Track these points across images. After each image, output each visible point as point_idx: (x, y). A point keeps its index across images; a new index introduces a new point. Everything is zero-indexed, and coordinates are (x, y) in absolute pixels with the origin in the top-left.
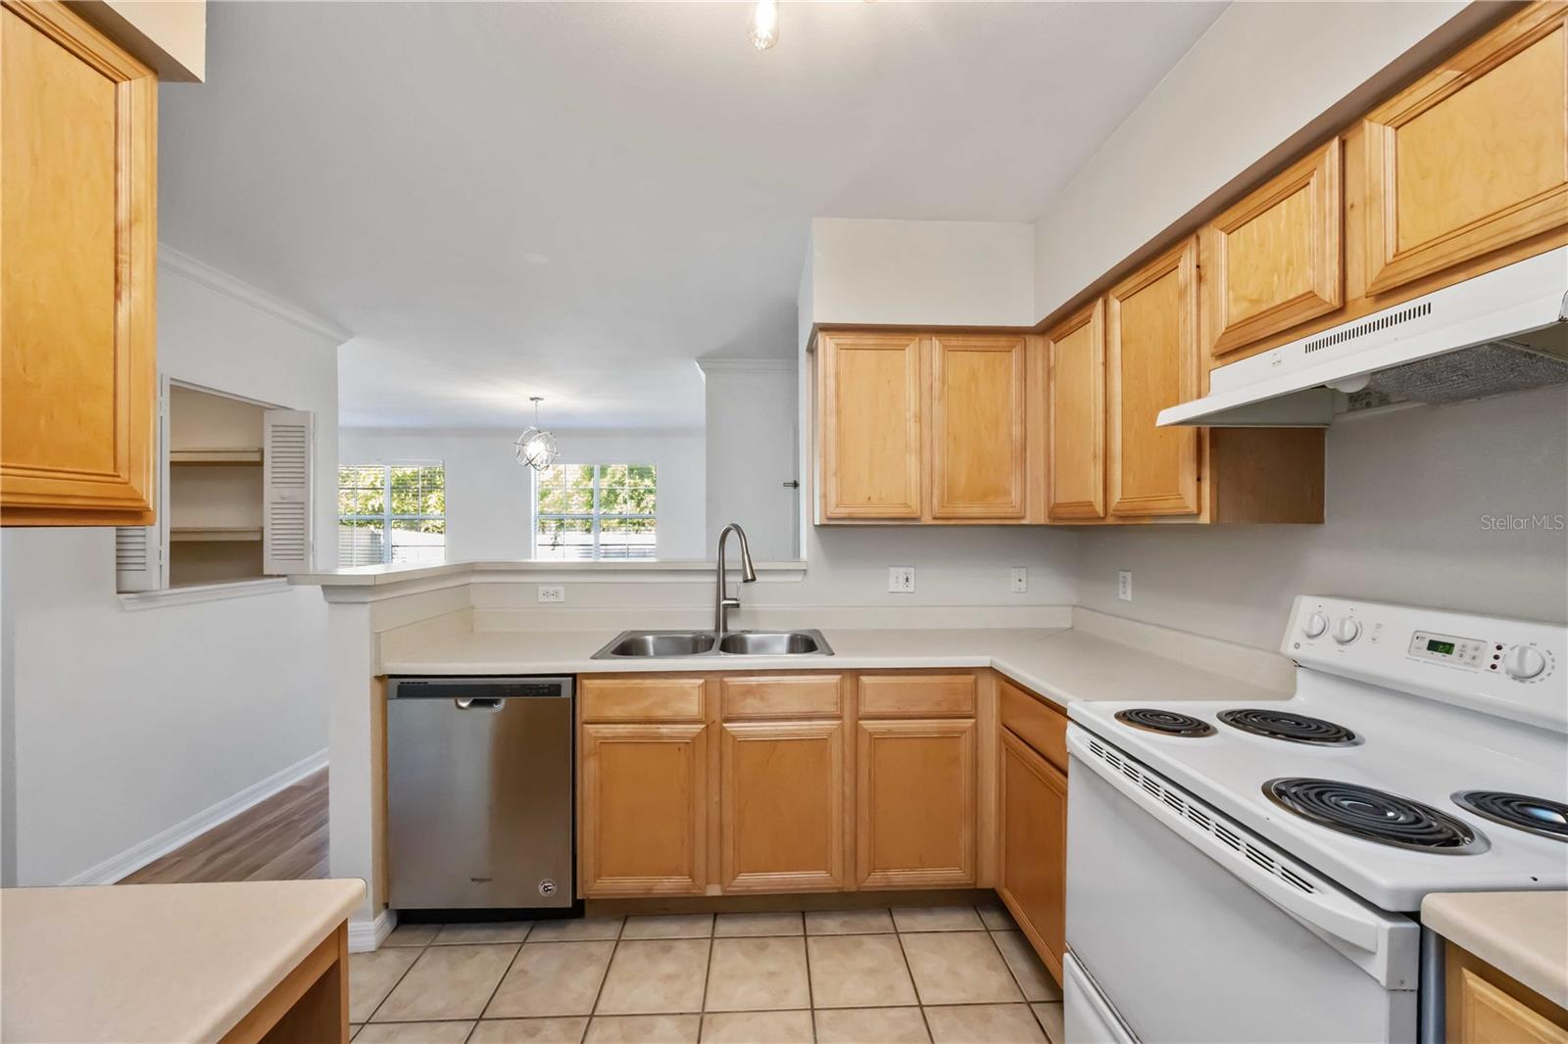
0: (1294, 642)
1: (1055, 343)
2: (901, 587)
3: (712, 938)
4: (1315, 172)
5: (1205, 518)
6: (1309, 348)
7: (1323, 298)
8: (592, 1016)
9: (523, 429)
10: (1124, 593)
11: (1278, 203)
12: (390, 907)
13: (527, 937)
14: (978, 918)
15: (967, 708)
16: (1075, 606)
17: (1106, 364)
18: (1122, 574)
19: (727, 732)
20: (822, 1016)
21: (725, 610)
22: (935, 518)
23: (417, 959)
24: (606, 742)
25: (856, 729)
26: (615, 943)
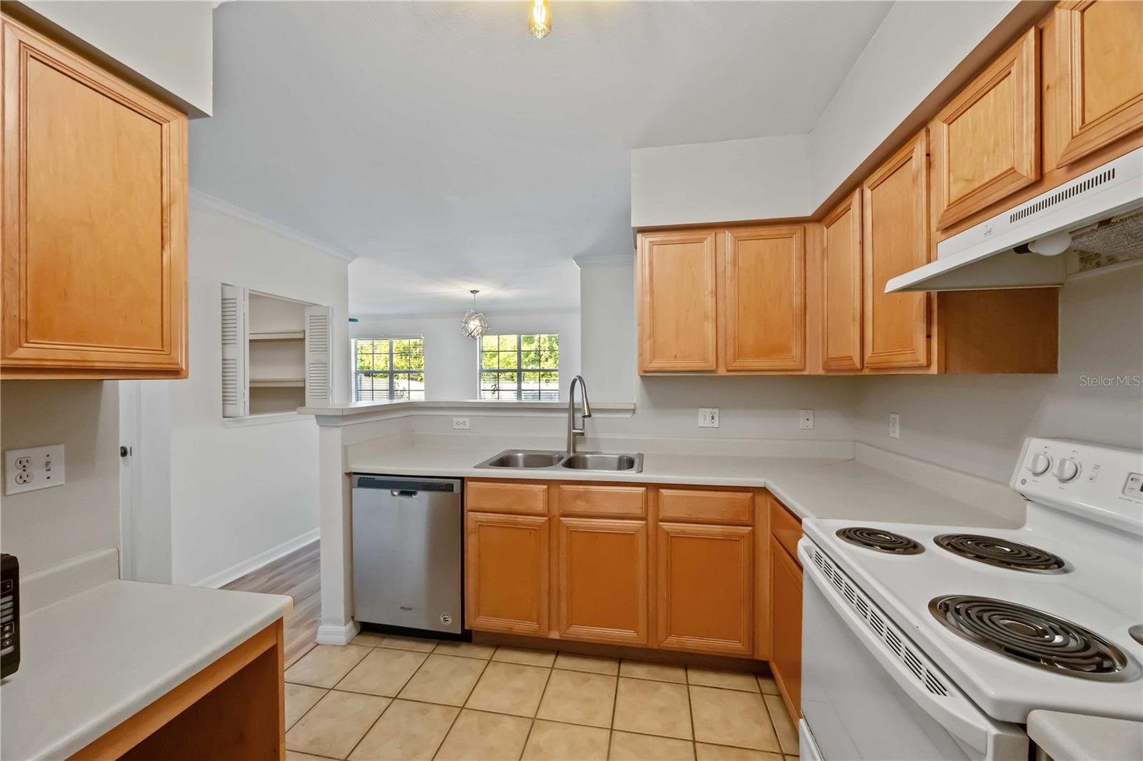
0: (1022, 478)
1: (827, 228)
2: (708, 423)
3: (552, 668)
4: (1016, 61)
5: (934, 370)
6: (1013, 218)
7: (1020, 172)
8: (463, 708)
9: (466, 312)
10: (894, 432)
11: (987, 92)
12: (355, 619)
13: (434, 649)
14: (756, 682)
15: (745, 518)
16: (856, 441)
17: (862, 243)
18: (892, 416)
19: (562, 523)
20: (617, 736)
21: (576, 438)
22: (728, 371)
23: (367, 655)
24: (481, 525)
25: (657, 527)
26: (487, 662)
